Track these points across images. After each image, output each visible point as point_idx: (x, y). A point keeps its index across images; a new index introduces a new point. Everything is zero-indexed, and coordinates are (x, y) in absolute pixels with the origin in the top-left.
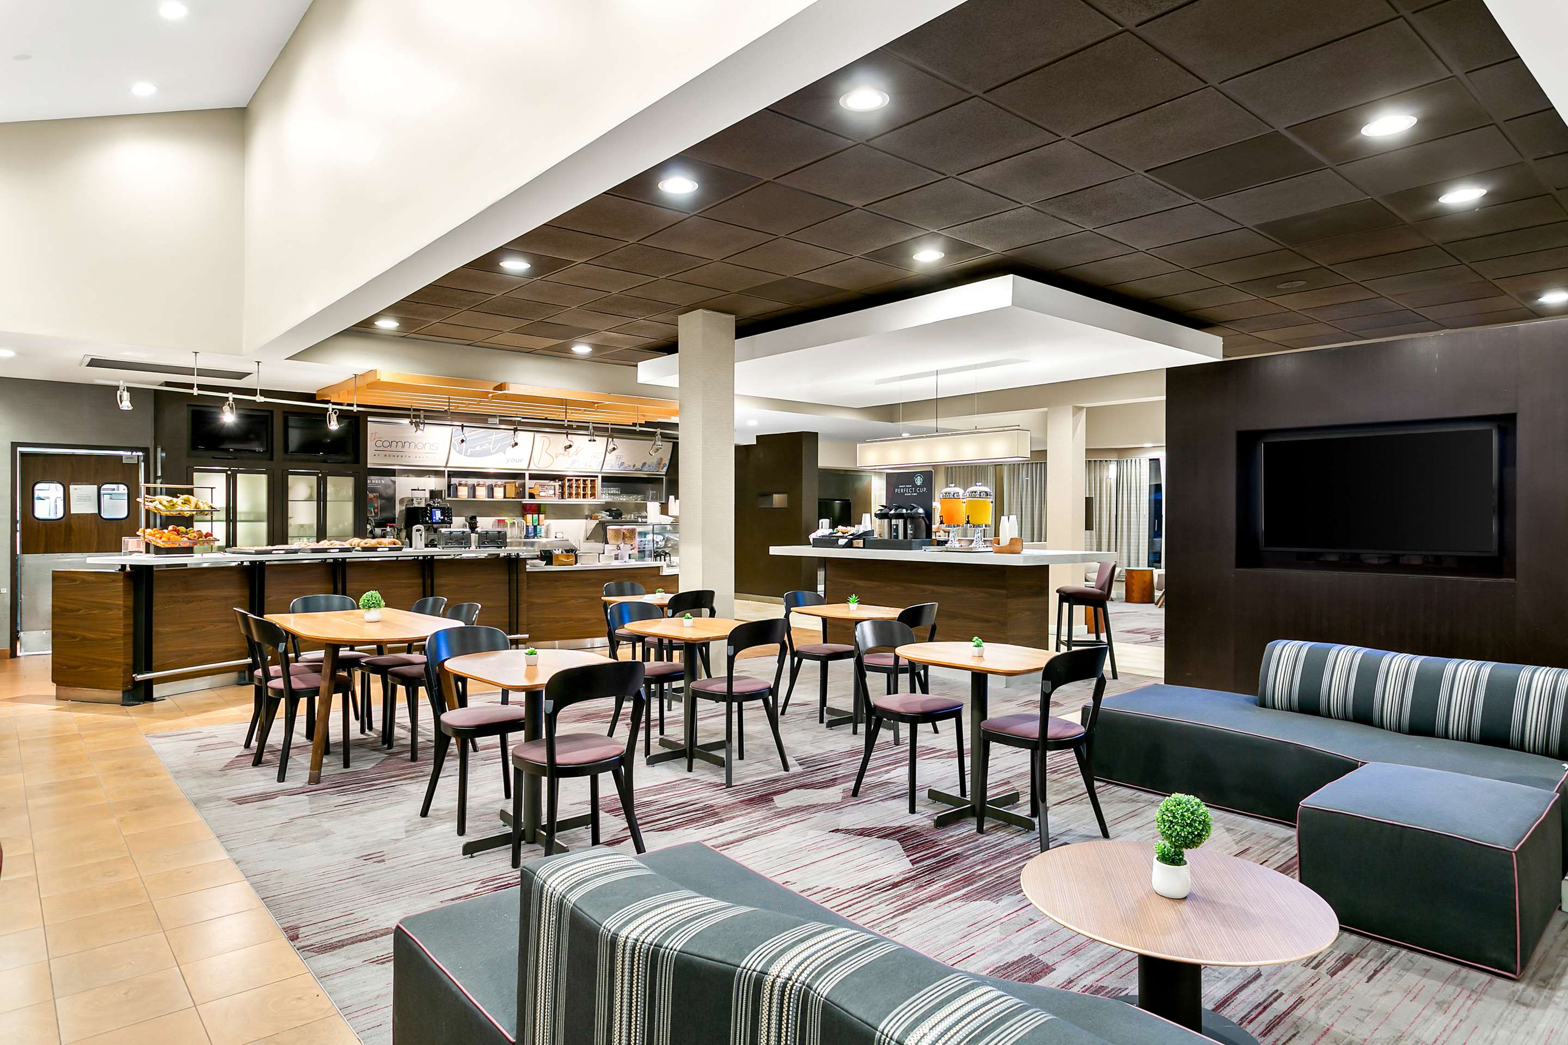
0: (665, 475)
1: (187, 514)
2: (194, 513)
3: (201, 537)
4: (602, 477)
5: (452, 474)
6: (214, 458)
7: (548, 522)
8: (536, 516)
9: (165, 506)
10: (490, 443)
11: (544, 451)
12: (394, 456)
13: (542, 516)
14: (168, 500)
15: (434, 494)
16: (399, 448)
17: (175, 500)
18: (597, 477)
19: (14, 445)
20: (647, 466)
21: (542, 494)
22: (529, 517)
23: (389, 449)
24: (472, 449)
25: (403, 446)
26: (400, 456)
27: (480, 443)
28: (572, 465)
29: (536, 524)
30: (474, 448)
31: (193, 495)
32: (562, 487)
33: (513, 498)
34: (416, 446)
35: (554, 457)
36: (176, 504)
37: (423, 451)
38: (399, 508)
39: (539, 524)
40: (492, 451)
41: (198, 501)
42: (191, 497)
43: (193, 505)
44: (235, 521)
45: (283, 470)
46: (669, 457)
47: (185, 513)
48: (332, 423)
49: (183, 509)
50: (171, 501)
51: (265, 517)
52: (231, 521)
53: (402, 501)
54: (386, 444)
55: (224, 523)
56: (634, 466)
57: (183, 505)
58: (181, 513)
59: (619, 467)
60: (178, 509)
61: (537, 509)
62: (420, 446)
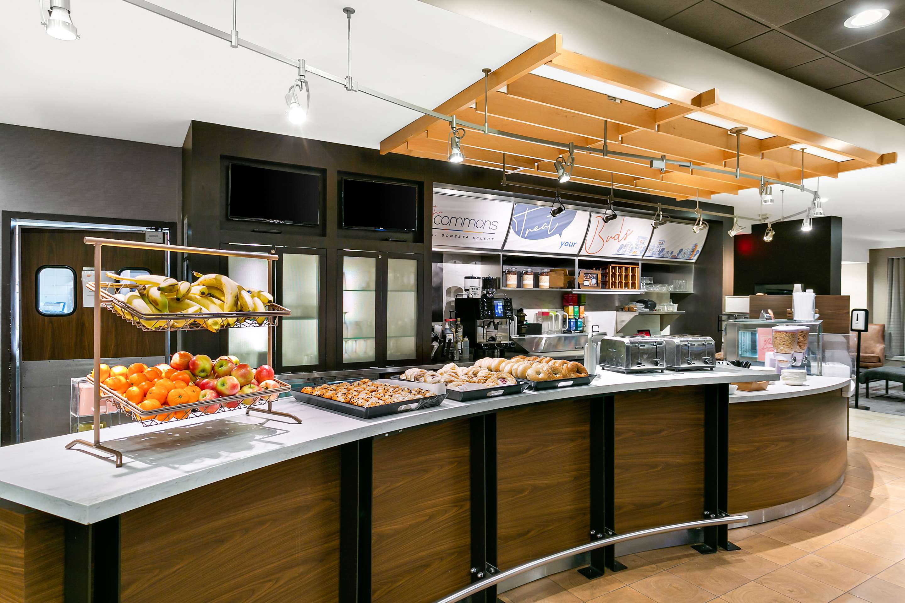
0: (695, 263)
1: (213, 325)
2: (231, 320)
3: (248, 383)
4: (642, 264)
5: (506, 260)
6: (254, 231)
7: (587, 314)
8: (577, 307)
9: (153, 303)
10: (548, 223)
11: (597, 233)
12: (452, 236)
13: (582, 308)
14: (163, 285)
15: (487, 283)
16: (458, 227)
17: (183, 286)
18: (637, 264)
19: (7, 216)
20: (683, 252)
21: (586, 283)
22: (571, 308)
23: (447, 226)
24: (530, 230)
25: (462, 224)
26: (462, 237)
27: (539, 223)
28: (618, 251)
29: (577, 317)
30: (532, 228)
31: (227, 275)
32: (604, 275)
33: (562, 288)
34: (476, 224)
35: (605, 241)
36: (187, 295)
37: (482, 230)
38: (447, 300)
39: (579, 318)
40: (549, 233)
41: (241, 288)
42: (224, 278)
43: (229, 299)
45: (337, 249)
46: (703, 244)
47: (210, 321)
49: (205, 311)
50: (171, 289)
51: (315, 312)
53: (449, 291)
54: (446, 220)
56: (672, 252)
57: (205, 301)
58: (199, 321)
59: (659, 254)
60: (191, 311)
61: (578, 300)
62: (480, 224)
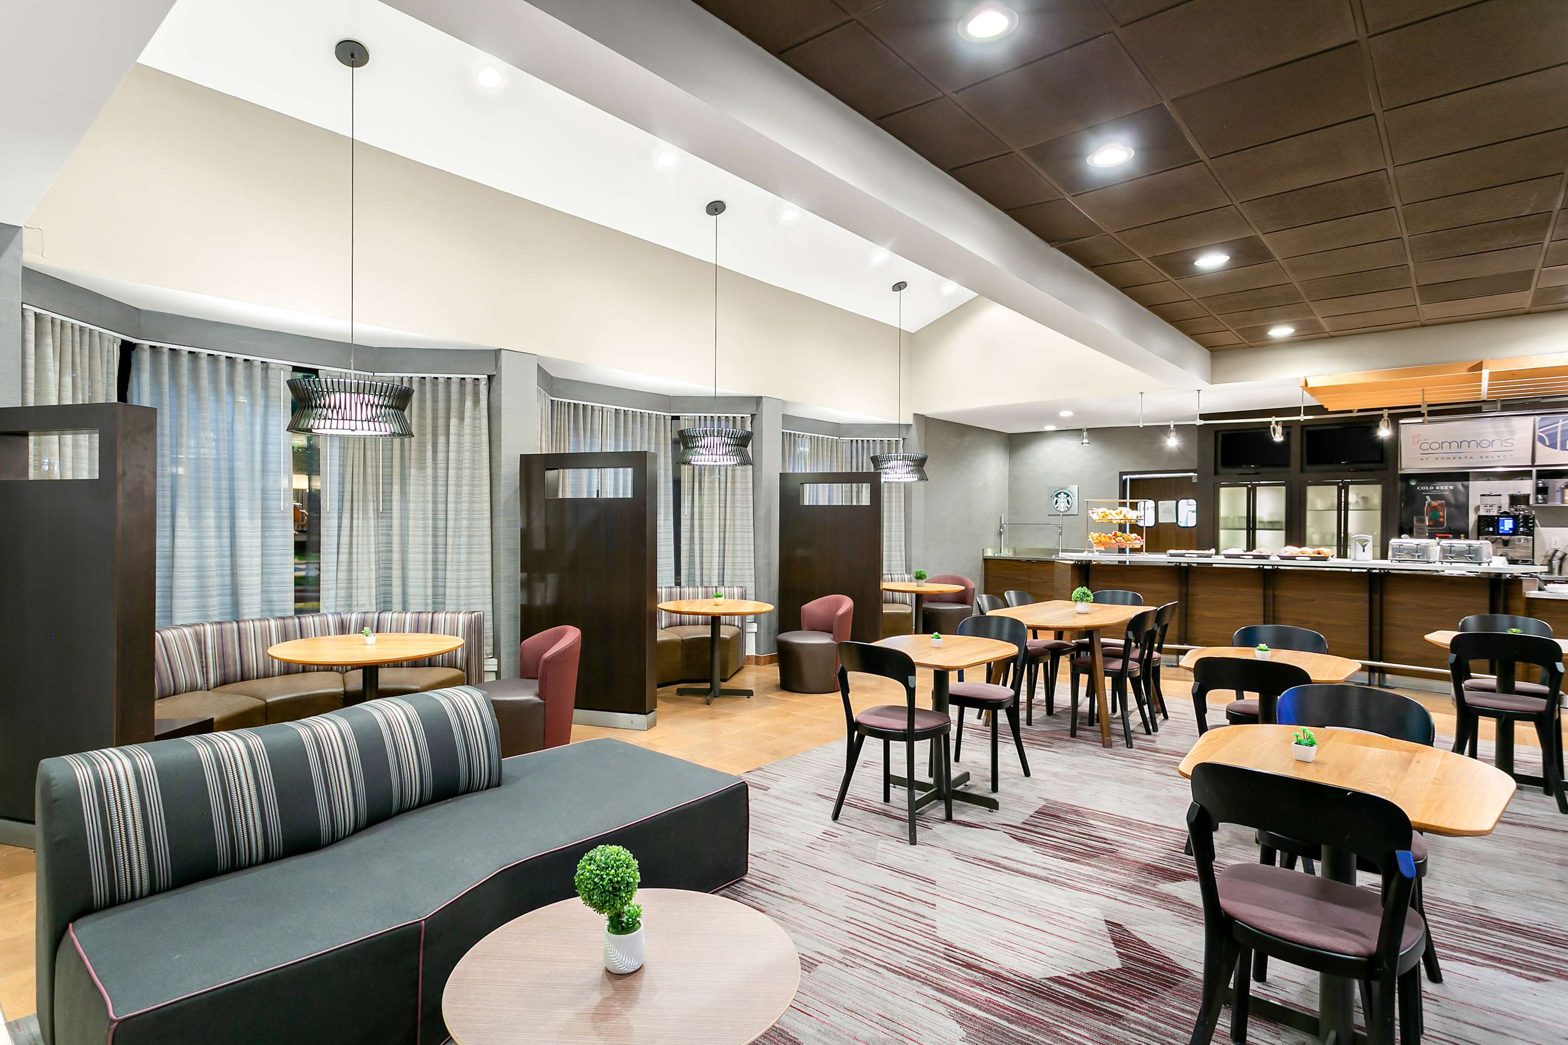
5: (1542, 475)
6: (1239, 474)
12: (1460, 458)
16: (1454, 449)
19: (1122, 474)
23: (1440, 451)
25: (1459, 446)
26: (1457, 458)
34: (1478, 444)
37: (1490, 449)
38: (1473, 517)
44: (1254, 529)
45: (1301, 481)
48: (1276, 435)
52: (1251, 529)
53: (1475, 508)
54: (1435, 446)
55: (1245, 531)
62: (1485, 444)
